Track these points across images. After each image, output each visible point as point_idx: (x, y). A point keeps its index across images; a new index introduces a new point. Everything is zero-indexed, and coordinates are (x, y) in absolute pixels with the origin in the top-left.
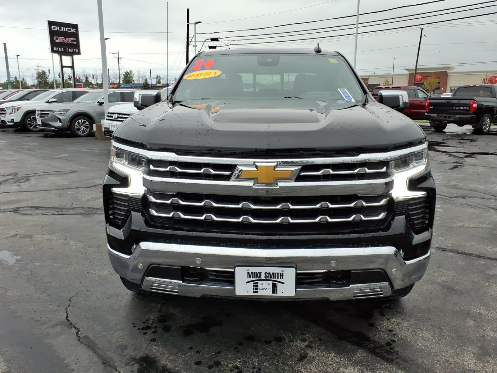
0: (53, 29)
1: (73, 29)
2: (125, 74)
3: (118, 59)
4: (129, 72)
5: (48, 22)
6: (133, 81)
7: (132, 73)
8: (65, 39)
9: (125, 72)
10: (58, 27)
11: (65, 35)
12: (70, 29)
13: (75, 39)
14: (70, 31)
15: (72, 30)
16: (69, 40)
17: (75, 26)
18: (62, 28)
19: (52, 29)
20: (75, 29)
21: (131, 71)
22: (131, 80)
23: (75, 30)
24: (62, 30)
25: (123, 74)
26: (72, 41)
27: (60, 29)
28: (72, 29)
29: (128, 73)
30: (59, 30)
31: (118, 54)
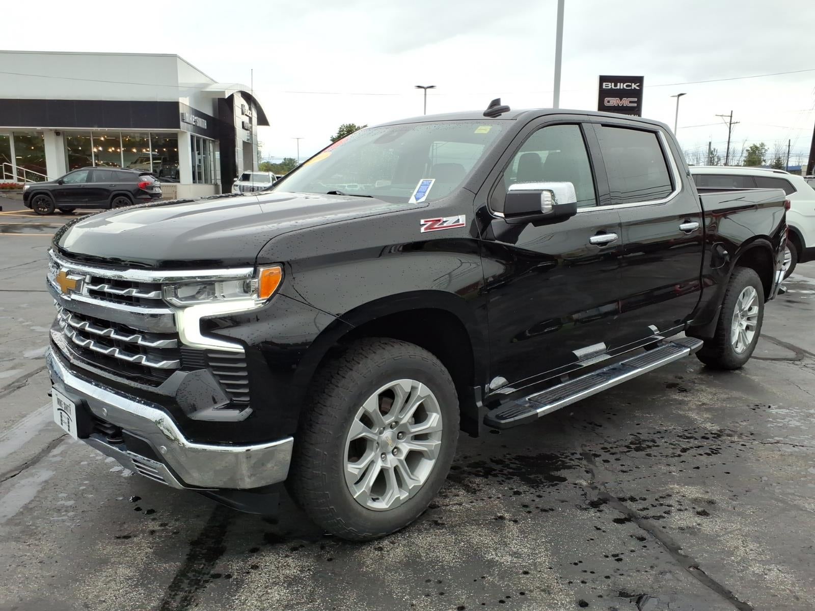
0: (606, 87)
1: (635, 84)
2: (750, 149)
3: (729, 125)
4: (758, 146)
5: (599, 77)
6: (764, 161)
7: (765, 147)
8: (621, 101)
9: (752, 146)
10: (613, 84)
11: (621, 94)
12: (630, 84)
13: (636, 99)
14: (630, 88)
15: (634, 86)
16: (626, 102)
17: (639, 80)
18: (619, 84)
19: (604, 87)
20: (638, 84)
21: (762, 145)
22: (761, 159)
23: (637, 86)
24: (618, 87)
25: (747, 150)
26: (631, 102)
27: (615, 86)
28: (633, 84)
29: (756, 147)
30: (613, 87)
31: (731, 117)
